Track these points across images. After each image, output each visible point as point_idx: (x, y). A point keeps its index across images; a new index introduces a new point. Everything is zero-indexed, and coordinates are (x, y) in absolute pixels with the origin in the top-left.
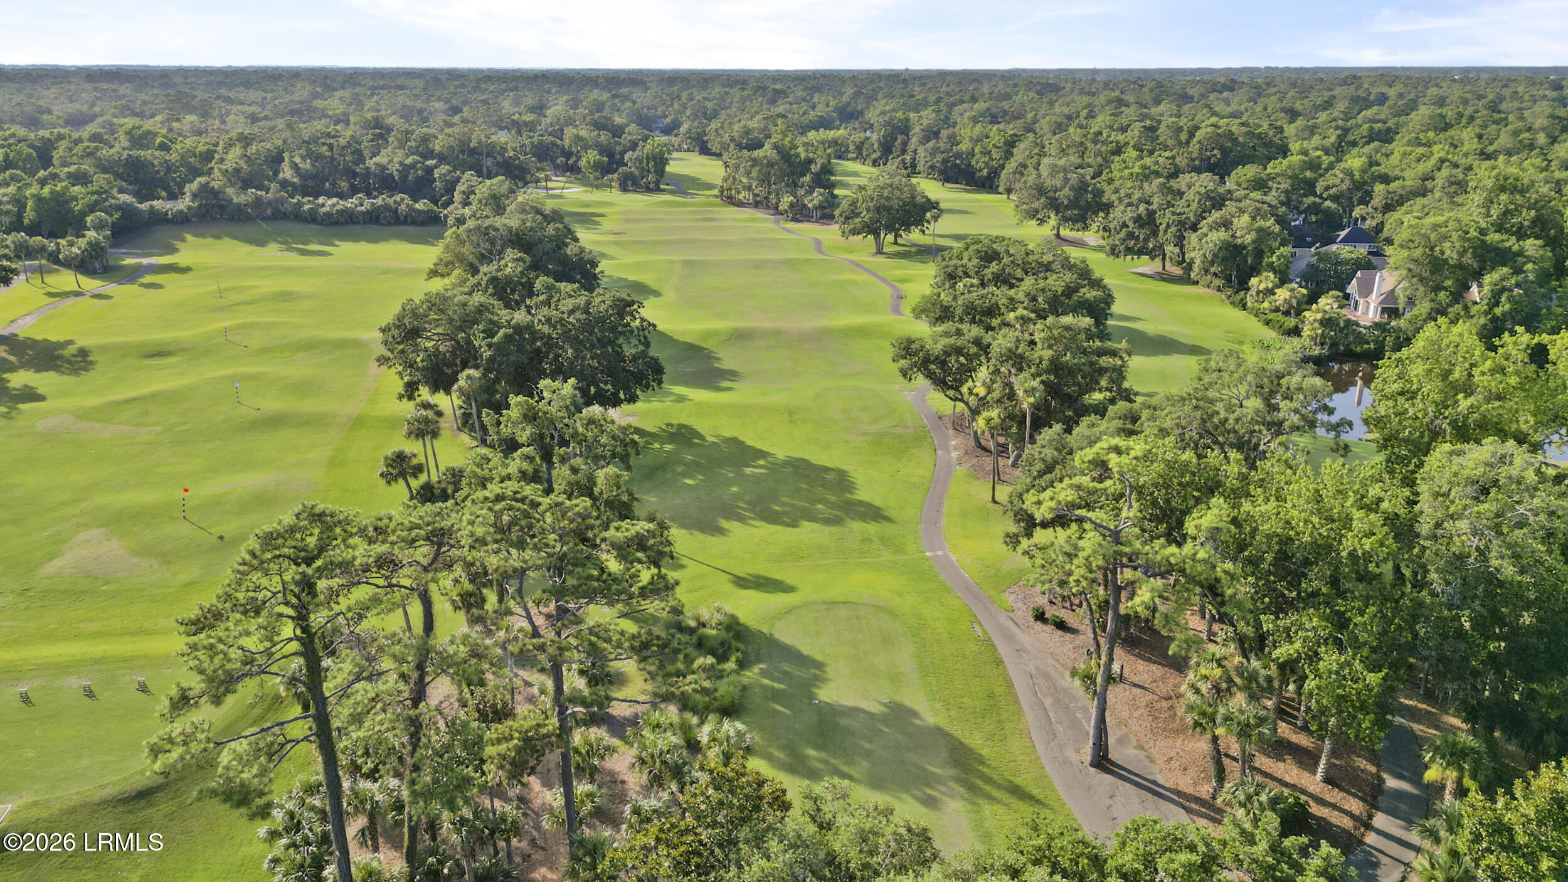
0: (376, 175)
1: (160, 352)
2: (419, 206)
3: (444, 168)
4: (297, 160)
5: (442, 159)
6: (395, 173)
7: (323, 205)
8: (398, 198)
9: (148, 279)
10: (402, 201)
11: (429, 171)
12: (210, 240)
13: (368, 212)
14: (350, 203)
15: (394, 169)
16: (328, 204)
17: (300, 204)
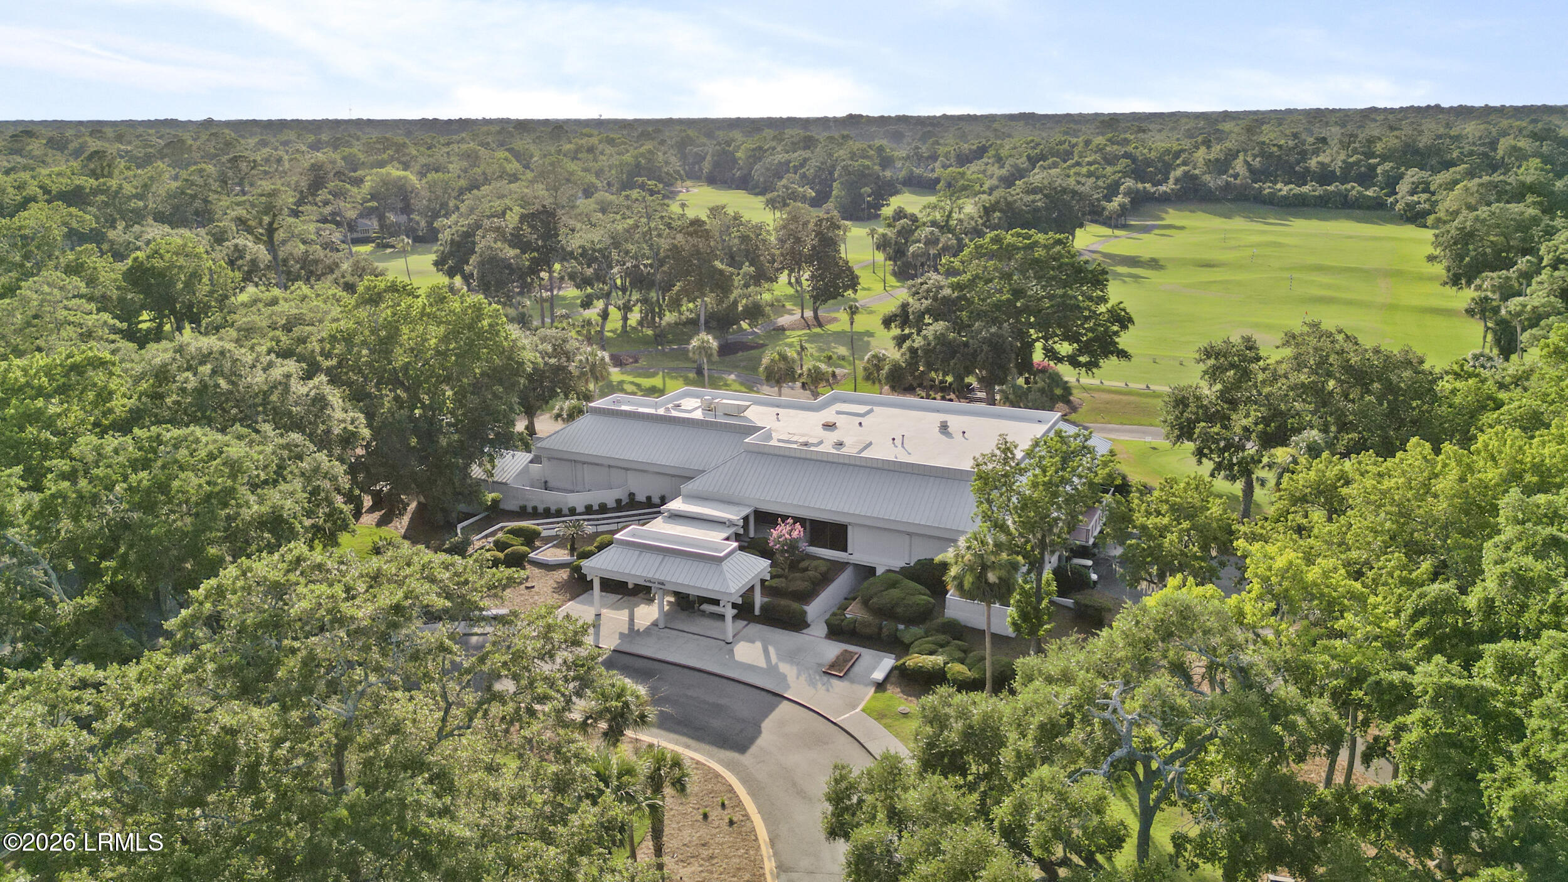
0: (1315, 172)
1: (1208, 265)
2: (1369, 193)
3: (1388, 166)
4: (1249, 159)
5: (1384, 158)
6: (1338, 170)
7: (1280, 190)
8: (1349, 186)
9: (1157, 231)
10: (1354, 189)
11: (1373, 168)
12: (1188, 213)
13: (1320, 196)
14: (1305, 189)
15: (1337, 166)
16: (1284, 189)
17: (1261, 189)
